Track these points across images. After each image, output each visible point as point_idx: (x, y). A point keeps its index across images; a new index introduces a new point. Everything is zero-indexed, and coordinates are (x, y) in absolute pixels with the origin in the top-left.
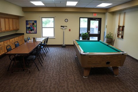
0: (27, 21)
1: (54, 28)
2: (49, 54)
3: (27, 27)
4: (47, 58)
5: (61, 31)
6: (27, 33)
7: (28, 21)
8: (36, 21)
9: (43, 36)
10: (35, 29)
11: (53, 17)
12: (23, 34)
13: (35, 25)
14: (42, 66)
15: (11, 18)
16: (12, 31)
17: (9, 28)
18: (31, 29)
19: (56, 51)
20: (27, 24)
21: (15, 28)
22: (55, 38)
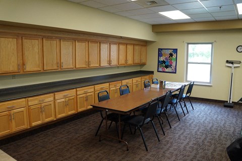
0: (160, 50)
1: (211, 64)
2: (189, 117)
3: (159, 61)
4: (180, 126)
5: (226, 71)
6: (158, 71)
7: (162, 49)
8: (177, 49)
9: (188, 80)
10: (174, 64)
11: (211, 42)
12: (152, 73)
13: (174, 57)
14: (159, 141)
15: (132, 44)
16: (130, 66)
17: (126, 60)
18: (166, 64)
19: (206, 114)
20: (160, 55)
21: (137, 61)
22: (211, 86)
